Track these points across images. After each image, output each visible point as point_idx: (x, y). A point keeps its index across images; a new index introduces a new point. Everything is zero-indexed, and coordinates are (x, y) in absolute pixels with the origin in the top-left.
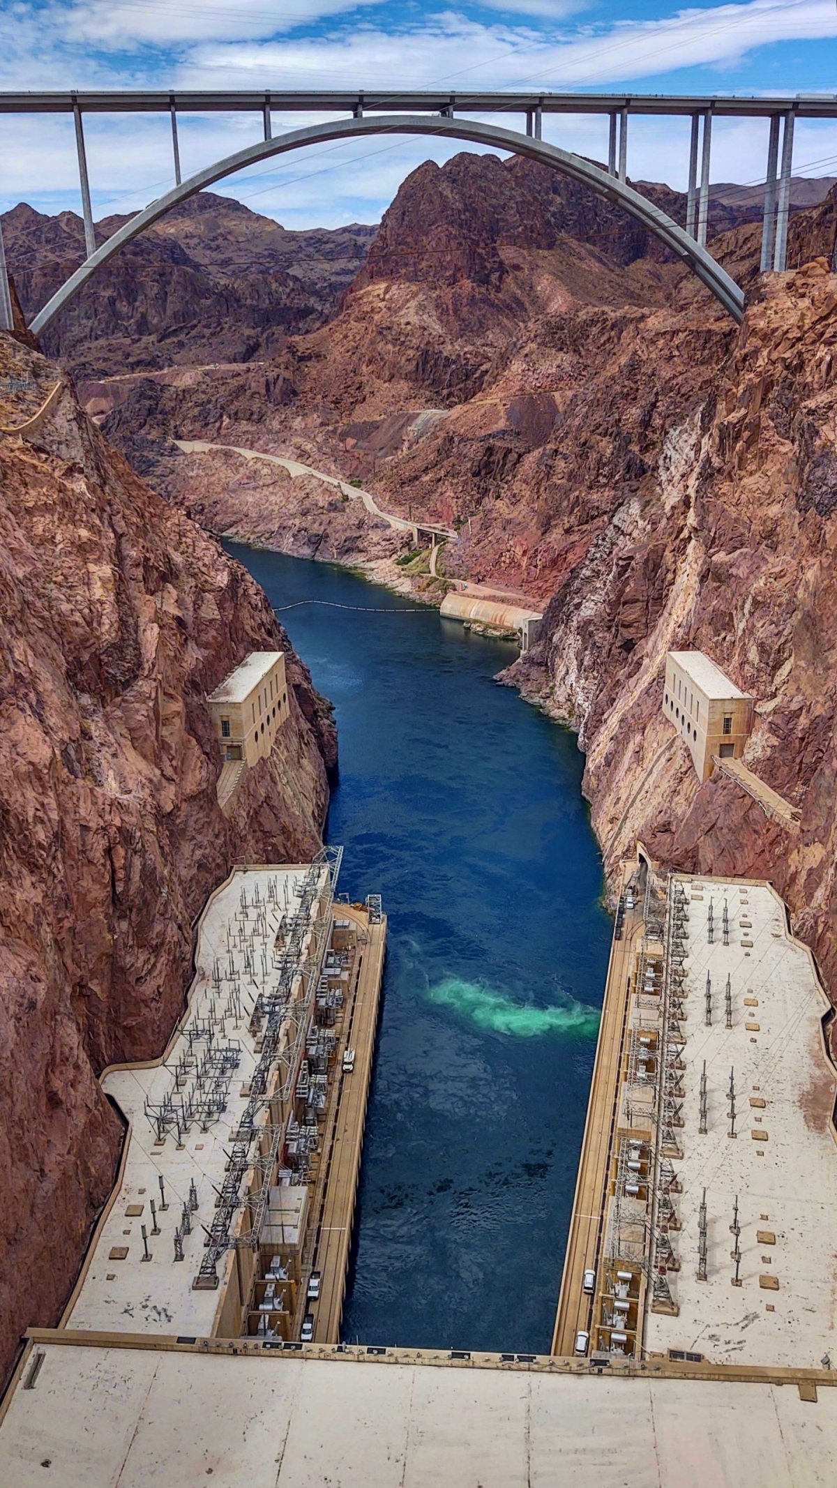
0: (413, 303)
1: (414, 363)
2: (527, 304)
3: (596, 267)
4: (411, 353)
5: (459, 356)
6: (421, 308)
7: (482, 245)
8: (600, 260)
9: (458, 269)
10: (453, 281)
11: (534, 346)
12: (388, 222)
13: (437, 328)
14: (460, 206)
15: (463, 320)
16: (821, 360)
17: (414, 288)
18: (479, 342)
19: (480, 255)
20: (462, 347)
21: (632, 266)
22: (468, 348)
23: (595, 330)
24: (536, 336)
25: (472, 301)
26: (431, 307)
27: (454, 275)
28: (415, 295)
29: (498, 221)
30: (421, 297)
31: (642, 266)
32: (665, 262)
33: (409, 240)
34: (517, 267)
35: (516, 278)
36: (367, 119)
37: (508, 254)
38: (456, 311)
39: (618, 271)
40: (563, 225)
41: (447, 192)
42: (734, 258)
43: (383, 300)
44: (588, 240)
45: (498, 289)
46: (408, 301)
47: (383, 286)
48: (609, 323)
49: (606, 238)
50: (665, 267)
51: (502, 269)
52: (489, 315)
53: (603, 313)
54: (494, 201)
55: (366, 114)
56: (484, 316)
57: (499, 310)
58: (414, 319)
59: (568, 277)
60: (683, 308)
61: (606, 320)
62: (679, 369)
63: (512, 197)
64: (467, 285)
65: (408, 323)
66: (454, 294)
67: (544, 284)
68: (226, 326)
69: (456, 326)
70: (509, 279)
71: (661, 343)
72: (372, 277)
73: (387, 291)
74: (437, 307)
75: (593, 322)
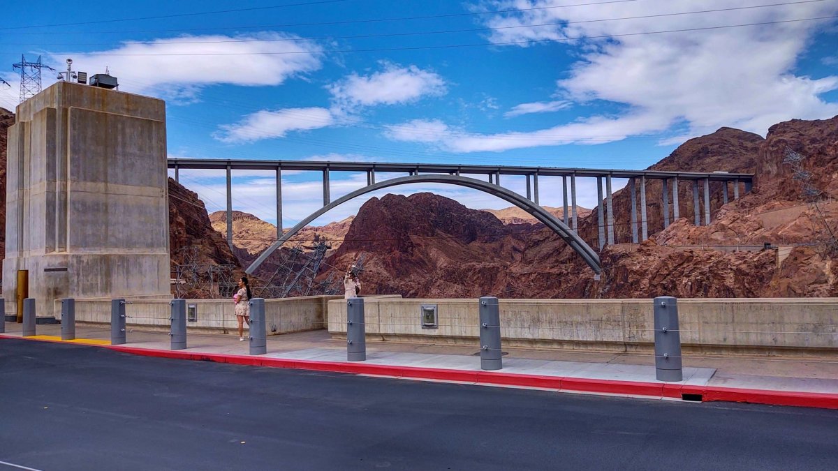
0: (371, 262)
1: (375, 290)
2: (427, 262)
3: (455, 245)
4: (373, 285)
5: (398, 286)
6: (376, 263)
7: (402, 234)
8: (456, 242)
9: (392, 246)
10: (391, 251)
11: (442, 281)
12: (355, 224)
13: (385, 274)
14: (391, 217)
15: (397, 269)
16: (686, 284)
17: (370, 254)
18: (407, 280)
19: (402, 239)
20: (399, 283)
21: (471, 244)
22: (403, 283)
23: (470, 274)
24: (442, 277)
25: (401, 261)
26: (381, 263)
27: (391, 249)
28: (371, 258)
29: (408, 224)
30: (375, 259)
31: (475, 245)
32: (486, 243)
33: (366, 232)
34: (419, 245)
35: (419, 250)
36: (420, 176)
37: (414, 238)
38: (393, 265)
39: (465, 246)
40: (436, 226)
41: (384, 211)
42: (550, 240)
43: (355, 260)
44: (448, 233)
45: (412, 255)
46: (368, 261)
47: (354, 254)
48: (477, 270)
49: (457, 232)
50: (487, 245)
51: (412, 245)
52: (410, 267)
53: (474, 266)
54: (405, 215)
55: (419, 174)
56: (408, 267)
57: (414, 265)
58: (374, 269)
59: (444, 249)
60: (530, 263)
61: (475, 269)
62: (536, 291)
63: (413, 214)
64: (397, 253)
65: (371, 271)
66: (391, 257)
67: (433, 253)
68: (263, 274)
69: (395, 273)
70: (416, 250)
71: (523, 279)
72: (347, 250)
73: (356, 256)
74: (384, 263)
75: (469, 270)
